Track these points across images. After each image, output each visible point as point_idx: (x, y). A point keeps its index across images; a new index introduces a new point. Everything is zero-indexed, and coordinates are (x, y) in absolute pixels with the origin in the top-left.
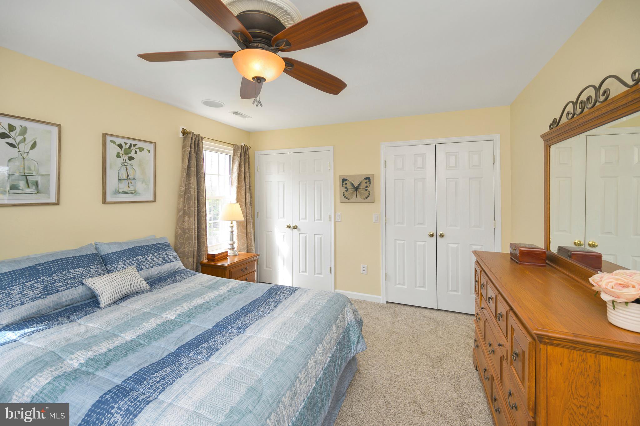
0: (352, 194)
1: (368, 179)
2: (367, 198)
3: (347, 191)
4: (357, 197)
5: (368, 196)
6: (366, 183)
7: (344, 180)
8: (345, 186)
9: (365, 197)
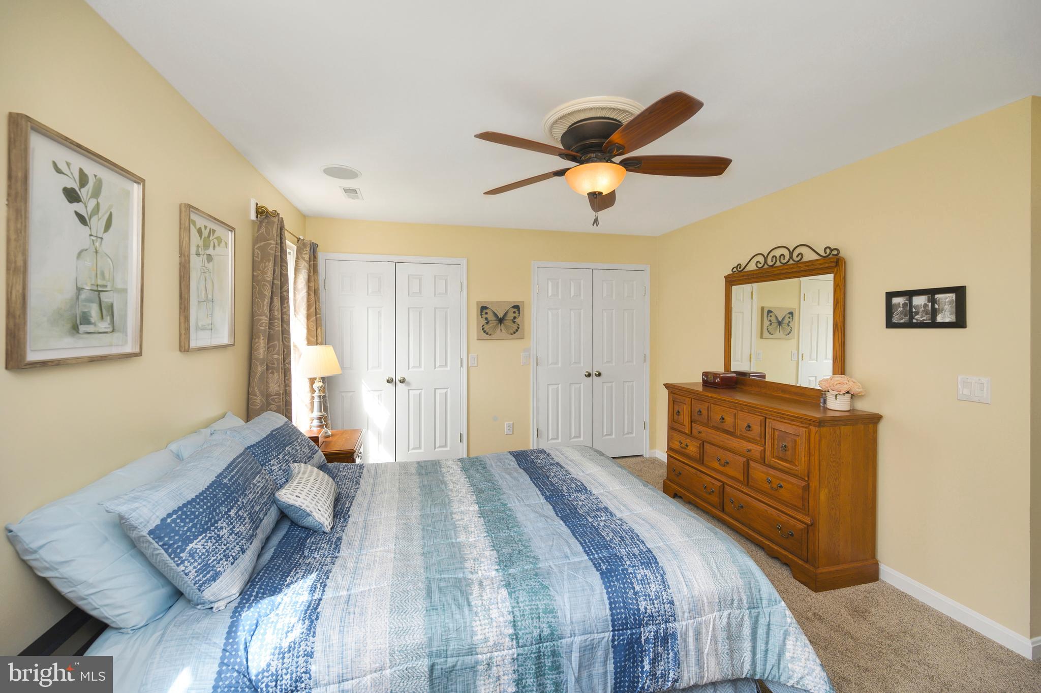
0: (495, 328)
1: (517, 307)
2: (515, 333)
3: (487, 323)
4: (501, 332)
5: (517, 330)
6: (514, 312)
7: (483, 308)
8: (485, 316)
9: (512, 332)
